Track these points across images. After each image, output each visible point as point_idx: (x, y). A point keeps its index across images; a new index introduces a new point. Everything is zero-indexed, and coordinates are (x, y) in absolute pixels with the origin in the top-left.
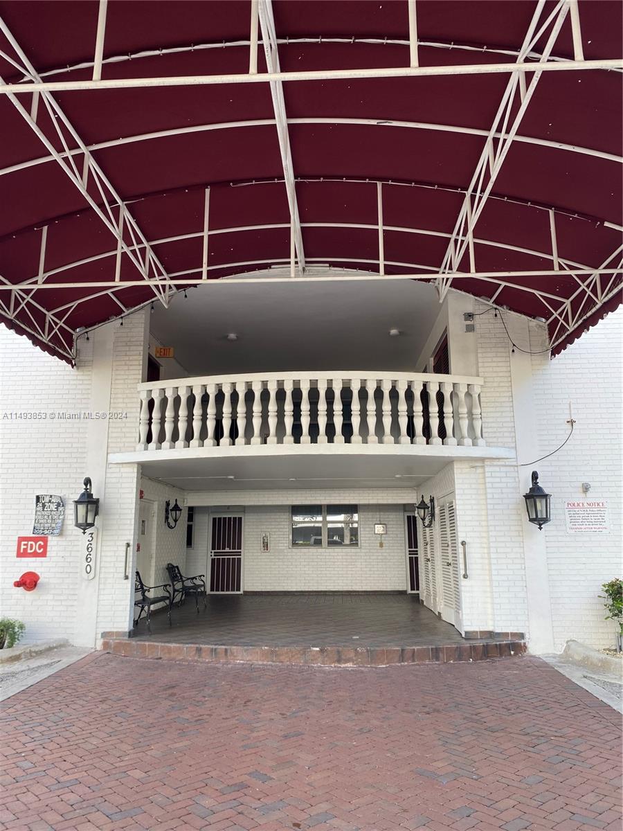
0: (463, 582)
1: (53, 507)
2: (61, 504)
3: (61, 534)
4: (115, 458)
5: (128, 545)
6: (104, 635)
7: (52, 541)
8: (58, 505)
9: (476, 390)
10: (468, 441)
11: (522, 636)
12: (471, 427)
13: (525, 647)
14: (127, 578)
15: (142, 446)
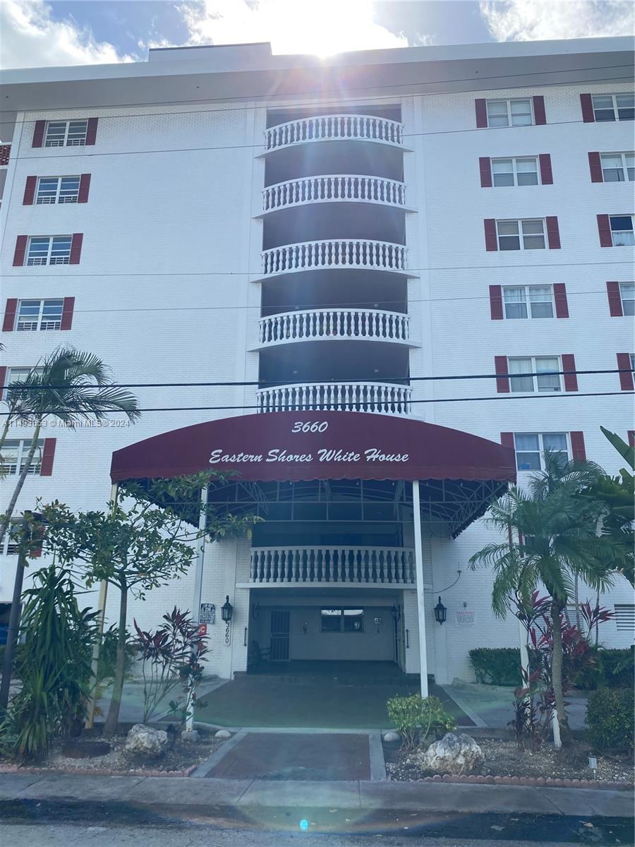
0: (407, 650)
1: (209, 610)
2: (213, 608)
3: (214, 623)
4: (239, 585)
5: (246, 629)
6: (235, 673)
7: (209, 626)
8: (212, 608)
13: (434, 681)
14: (245, 645)
15: (252, 580)
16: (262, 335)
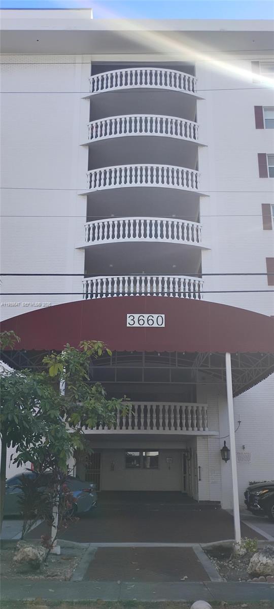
0: (199, 482)
9: (206, 409)
10: (202, 429)
11: (219, 502)
12: (203, 423)
13: (220, 506)
16: (87, 236)
